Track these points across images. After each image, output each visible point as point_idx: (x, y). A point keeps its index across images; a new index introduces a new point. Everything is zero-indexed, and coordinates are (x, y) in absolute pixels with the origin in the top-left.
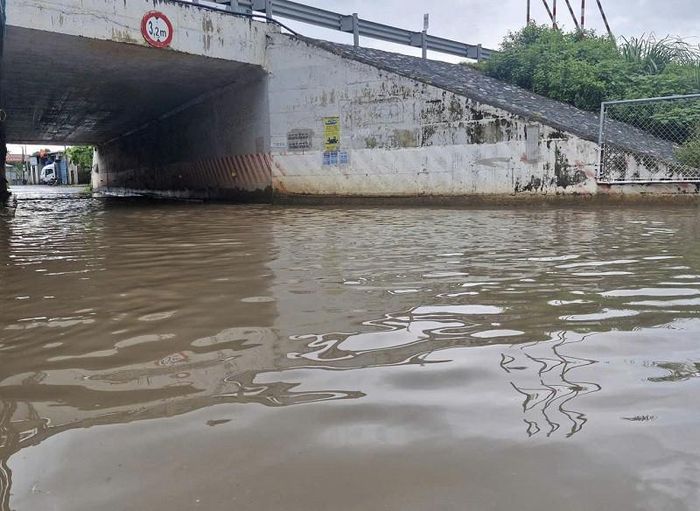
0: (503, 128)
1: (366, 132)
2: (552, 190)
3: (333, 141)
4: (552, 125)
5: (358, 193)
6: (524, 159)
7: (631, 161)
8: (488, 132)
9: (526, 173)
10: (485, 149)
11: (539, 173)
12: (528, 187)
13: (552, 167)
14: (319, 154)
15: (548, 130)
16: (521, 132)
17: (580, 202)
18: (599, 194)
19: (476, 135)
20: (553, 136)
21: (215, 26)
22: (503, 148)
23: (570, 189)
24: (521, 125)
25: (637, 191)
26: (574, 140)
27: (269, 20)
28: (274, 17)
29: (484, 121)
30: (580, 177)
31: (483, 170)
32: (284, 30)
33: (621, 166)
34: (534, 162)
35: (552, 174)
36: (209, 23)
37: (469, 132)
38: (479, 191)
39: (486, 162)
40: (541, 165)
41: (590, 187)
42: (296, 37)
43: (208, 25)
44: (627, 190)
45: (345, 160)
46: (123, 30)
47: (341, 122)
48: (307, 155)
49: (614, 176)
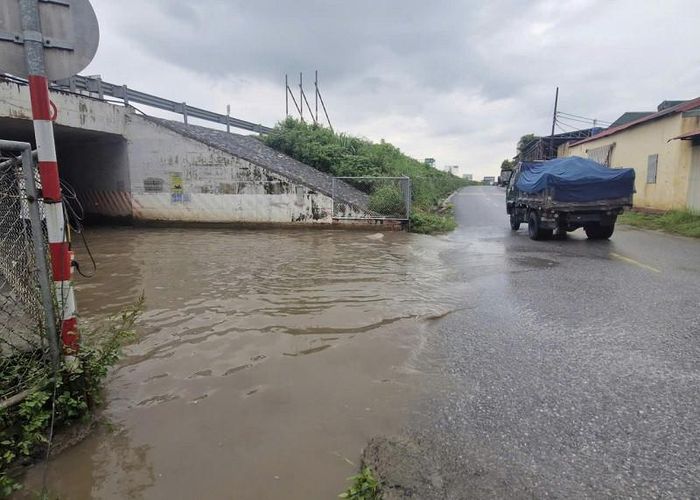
0: (284, 187)
1: (202, 183)
2: (311, 221)
3: (178, 187)
4: (309, 186)
5: (197, 220)
6: (296, 204)
7: (347, 207)
8: (276, 188)
9: (297, 212)
10: (275, 198)
11: (304, 212)
12: (299, 219)
13: (310, 209)
14: (168, 195)
15: (307, 189)
16: (294, 189)
17: (323, 227)
18: (334, 224)
19: (270, 189)
20: (310, 193)
21: (88, 109)
22: (284, 197)
23: (319, 221)
24: (294, 186)
25: (350, 222)
26: (321, 195)
27: (127, 105)
28: (130, 103)
29: (273, 182)
30: (324, 215)
31: (275, 210)
32: (137, 112)
33: (343, 210)
34: (301, 206)
35: (310, 213)
36: (84, 106)
37: (265, 187)
38: (272, 220)
39: (276, 205)
40: (305, 208)
41: (329, 220)
42: (145, 117)
43: (83, 108)
44: (346, 222)
45: (187, 199)
46: (18, 110)
47: (183, 176)
48: (159, 195)
49: (340, 214)
